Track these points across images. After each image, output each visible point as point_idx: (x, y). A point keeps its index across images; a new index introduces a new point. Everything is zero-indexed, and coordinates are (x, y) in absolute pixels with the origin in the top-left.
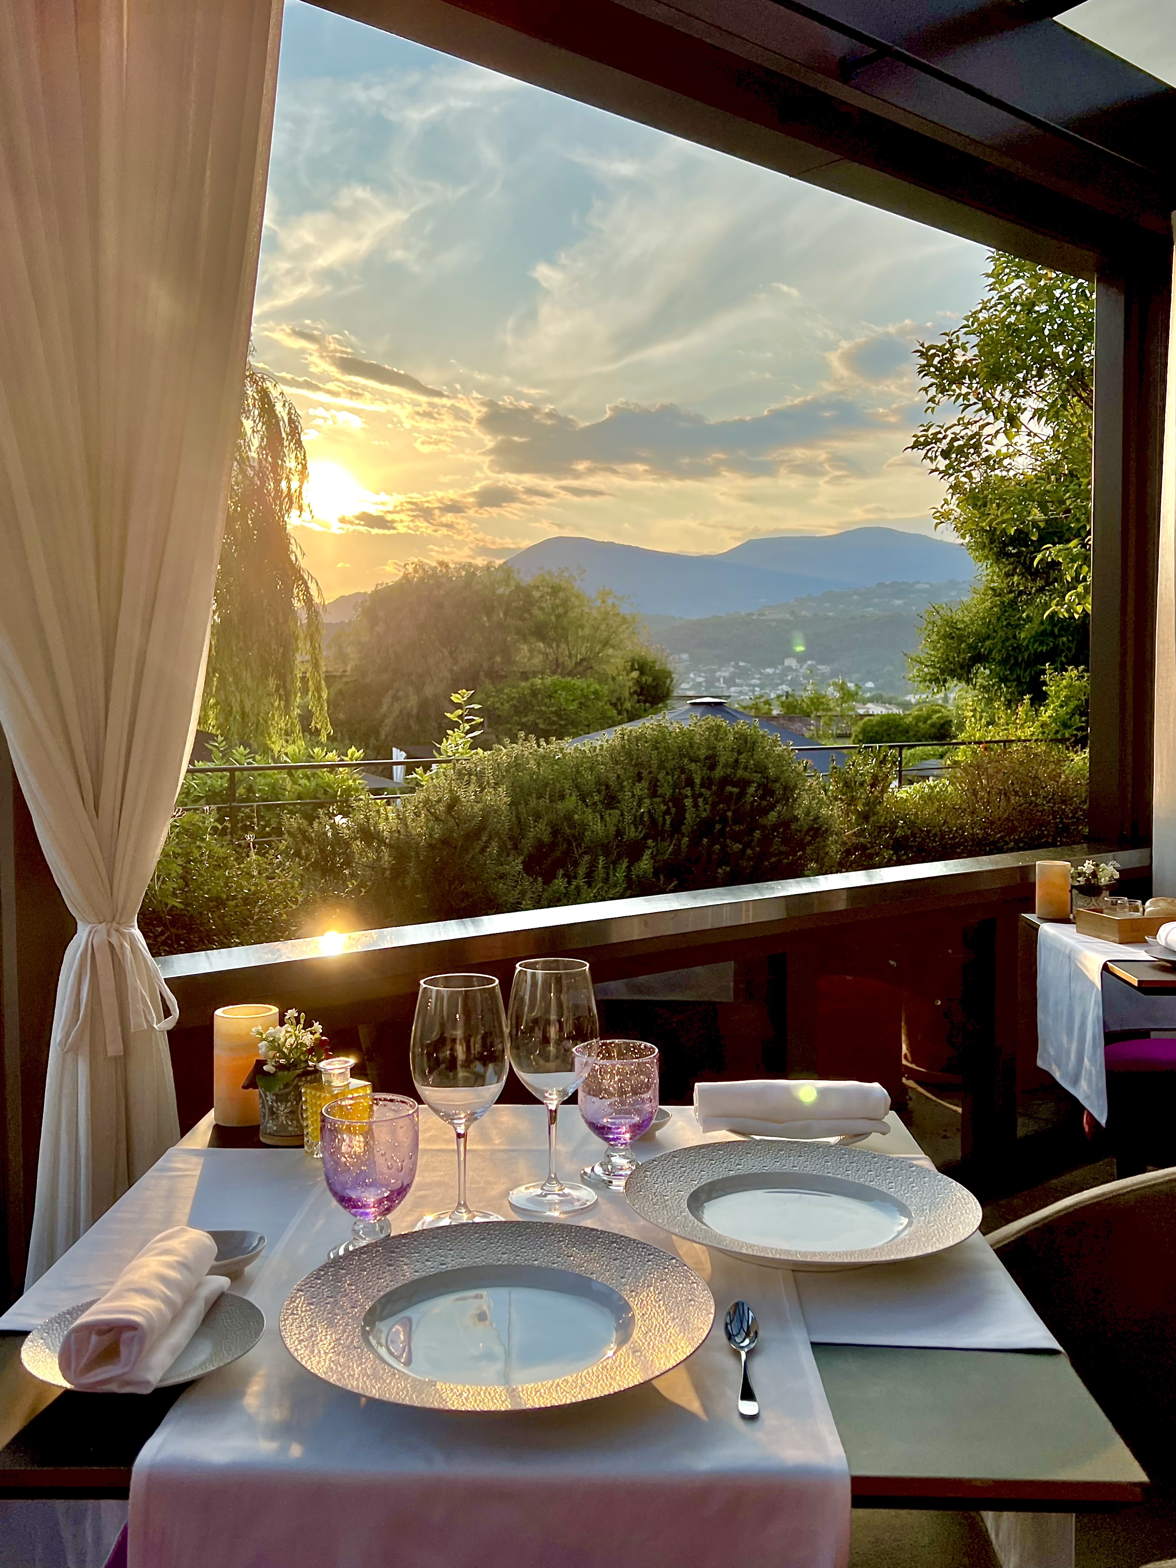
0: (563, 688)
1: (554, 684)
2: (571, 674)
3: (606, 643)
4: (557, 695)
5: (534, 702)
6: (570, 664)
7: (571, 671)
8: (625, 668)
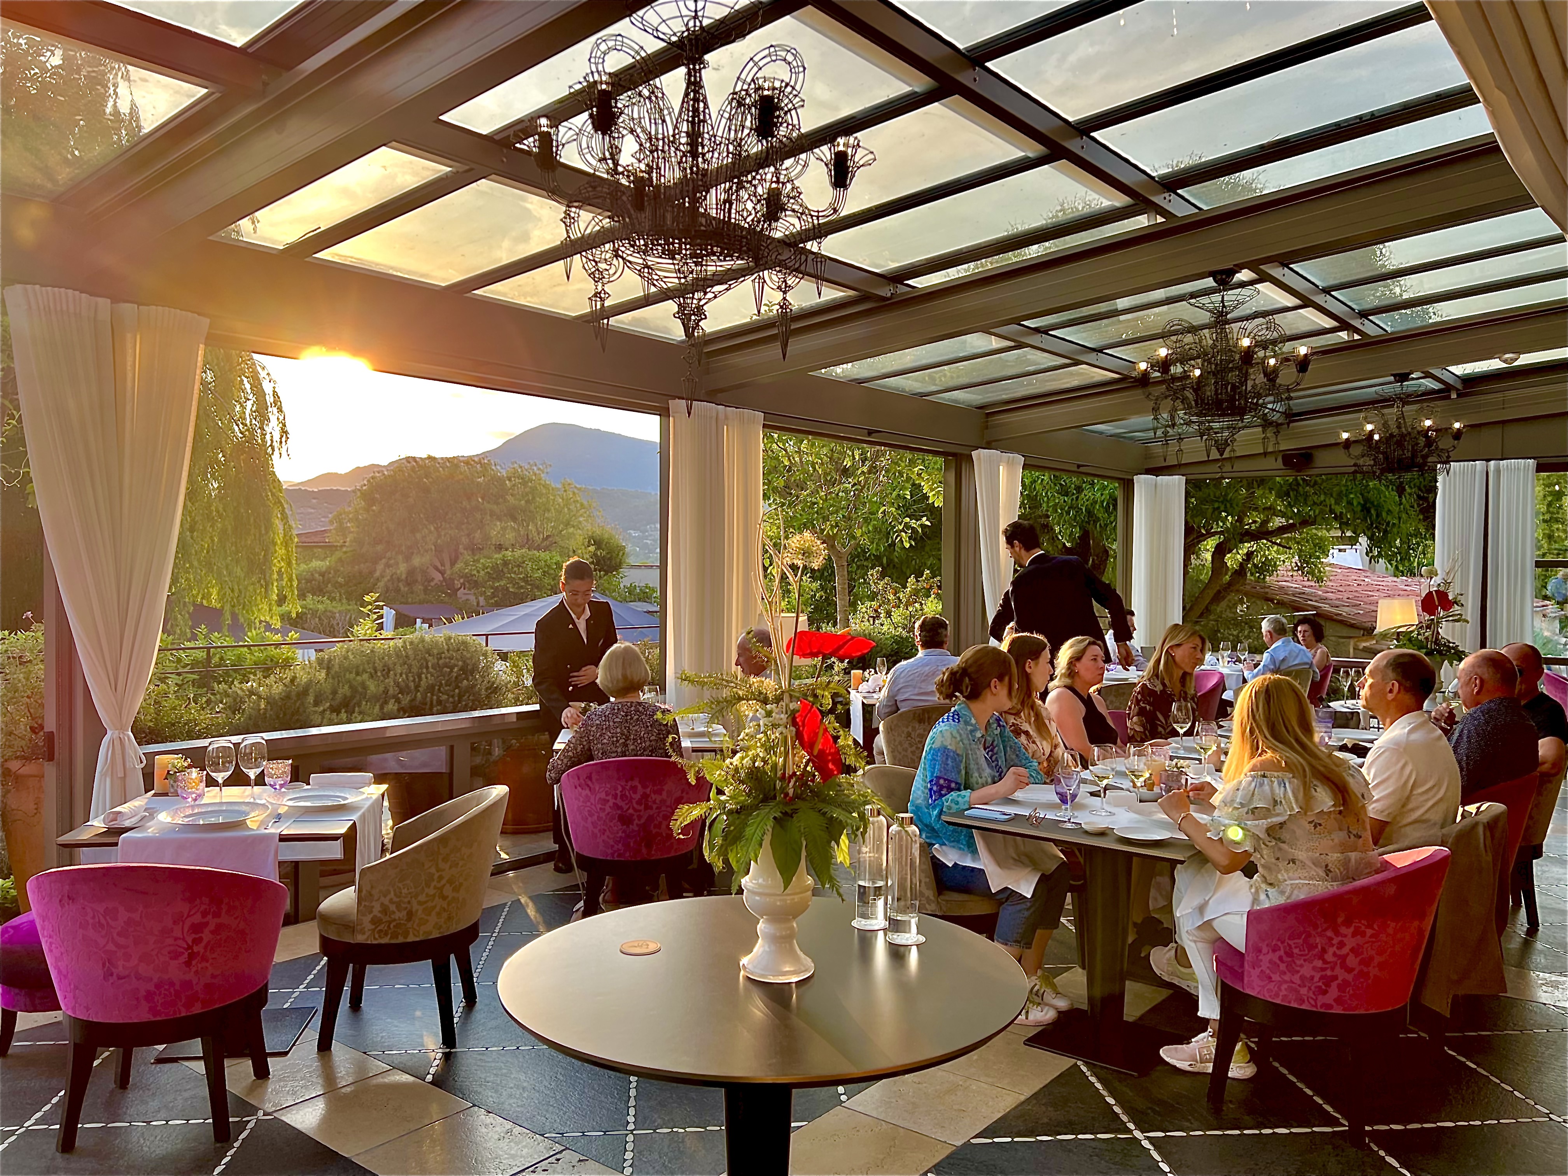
0: (530, 560)
1: (523, 556)
2: (538, 549)
3: (567, 524)
4: (525, 565)
5: (505, 570)
6: (538, 539)
7: (539, 545)
8: (583, 544)
